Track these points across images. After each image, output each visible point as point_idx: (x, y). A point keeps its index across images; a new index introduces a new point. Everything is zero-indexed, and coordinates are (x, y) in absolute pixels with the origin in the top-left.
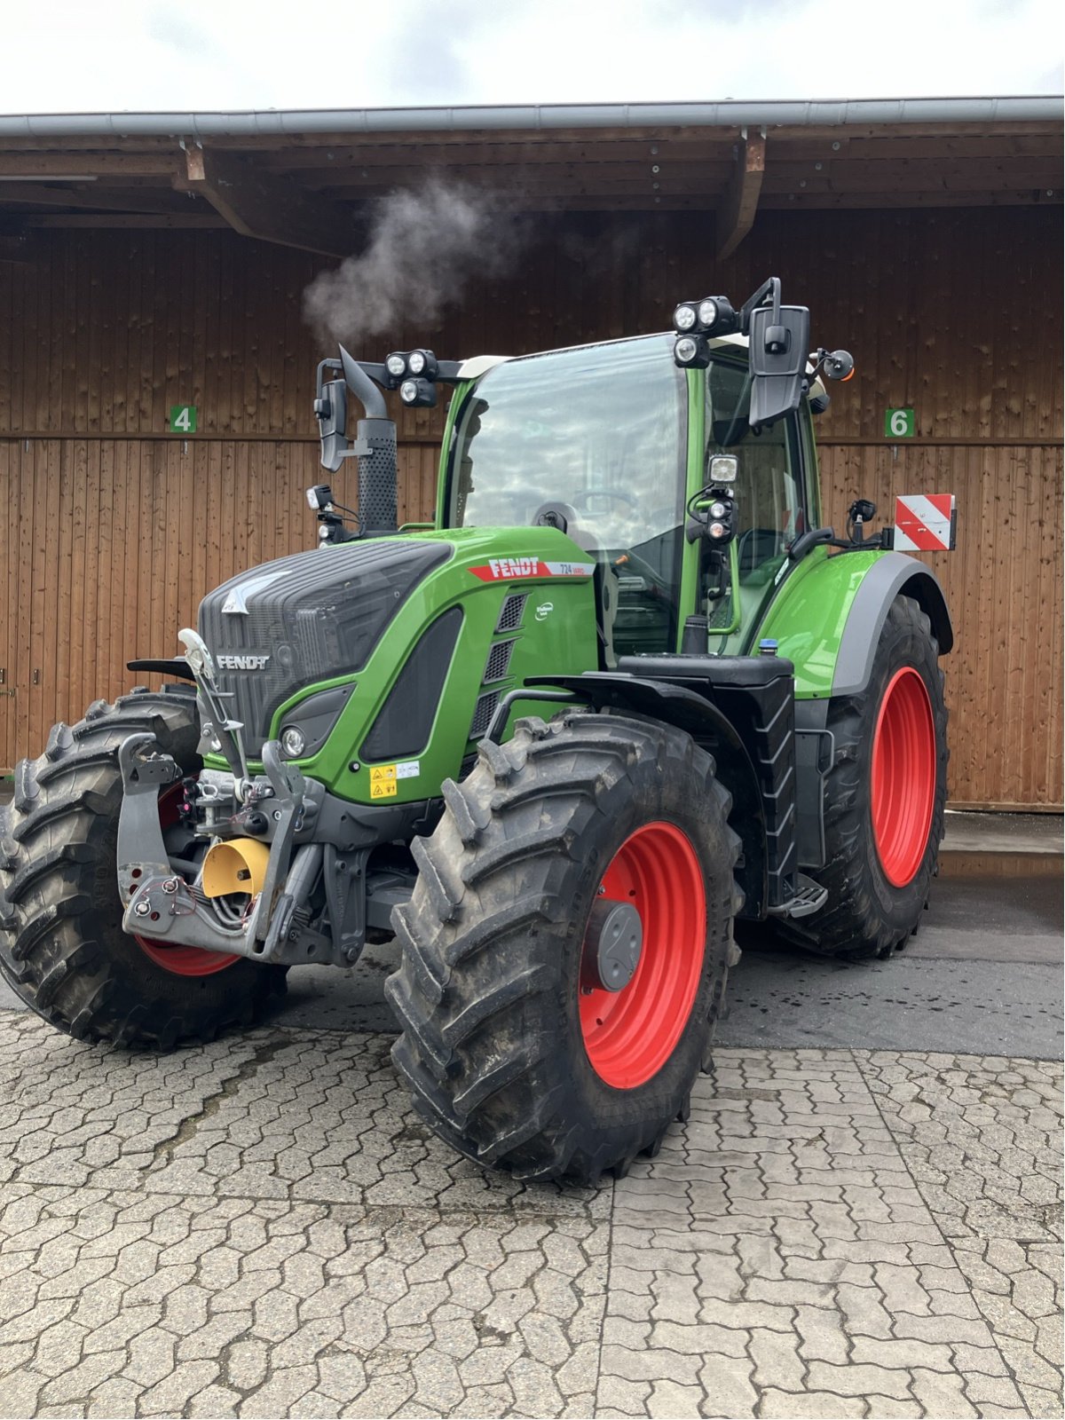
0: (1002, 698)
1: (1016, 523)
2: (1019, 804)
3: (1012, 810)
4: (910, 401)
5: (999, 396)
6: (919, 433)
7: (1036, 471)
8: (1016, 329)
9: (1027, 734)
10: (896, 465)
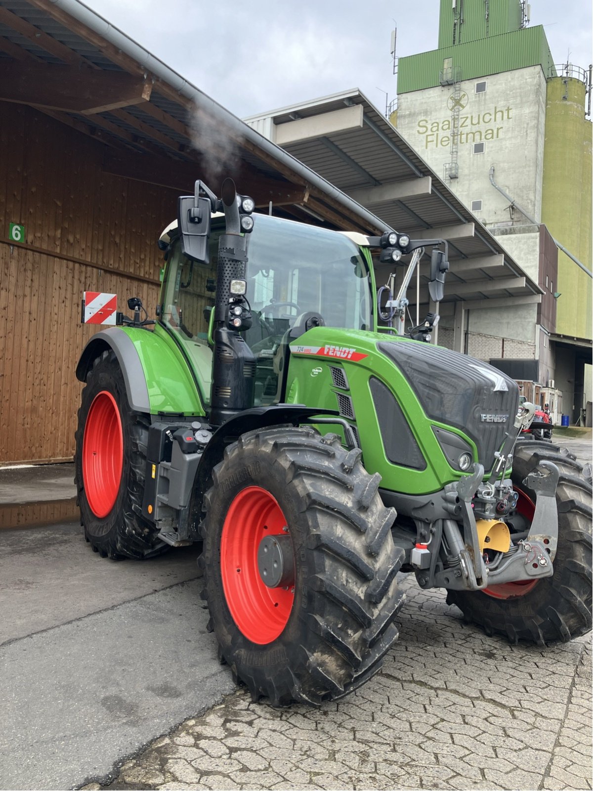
0: (58, 400)
1: (68, 303)
2: (64, 458)
3: (60, 462)
4: (23, 222)
5: (64, 231)
6: (27, 242)
7: (76, 277)
8: (72, 197)
9: (69, 419)
10: (12, 257)
